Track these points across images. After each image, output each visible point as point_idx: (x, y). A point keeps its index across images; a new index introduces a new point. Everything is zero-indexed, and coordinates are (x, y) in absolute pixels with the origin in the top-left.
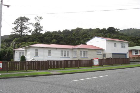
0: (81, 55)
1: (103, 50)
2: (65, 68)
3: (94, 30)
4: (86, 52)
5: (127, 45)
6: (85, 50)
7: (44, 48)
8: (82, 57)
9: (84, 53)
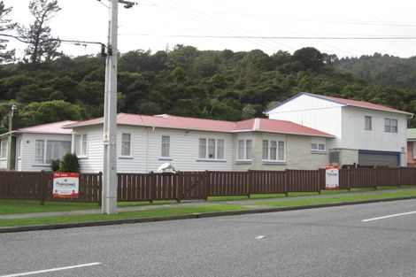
0: (265, 156)
1: (330, 139)
2: (251, 196)
3: (241, 55)
4: (281, 143)
5: (402, 124)
6: (277, 140)
7: (151, 127)
8: (269, 160)
9: (275, 149)
